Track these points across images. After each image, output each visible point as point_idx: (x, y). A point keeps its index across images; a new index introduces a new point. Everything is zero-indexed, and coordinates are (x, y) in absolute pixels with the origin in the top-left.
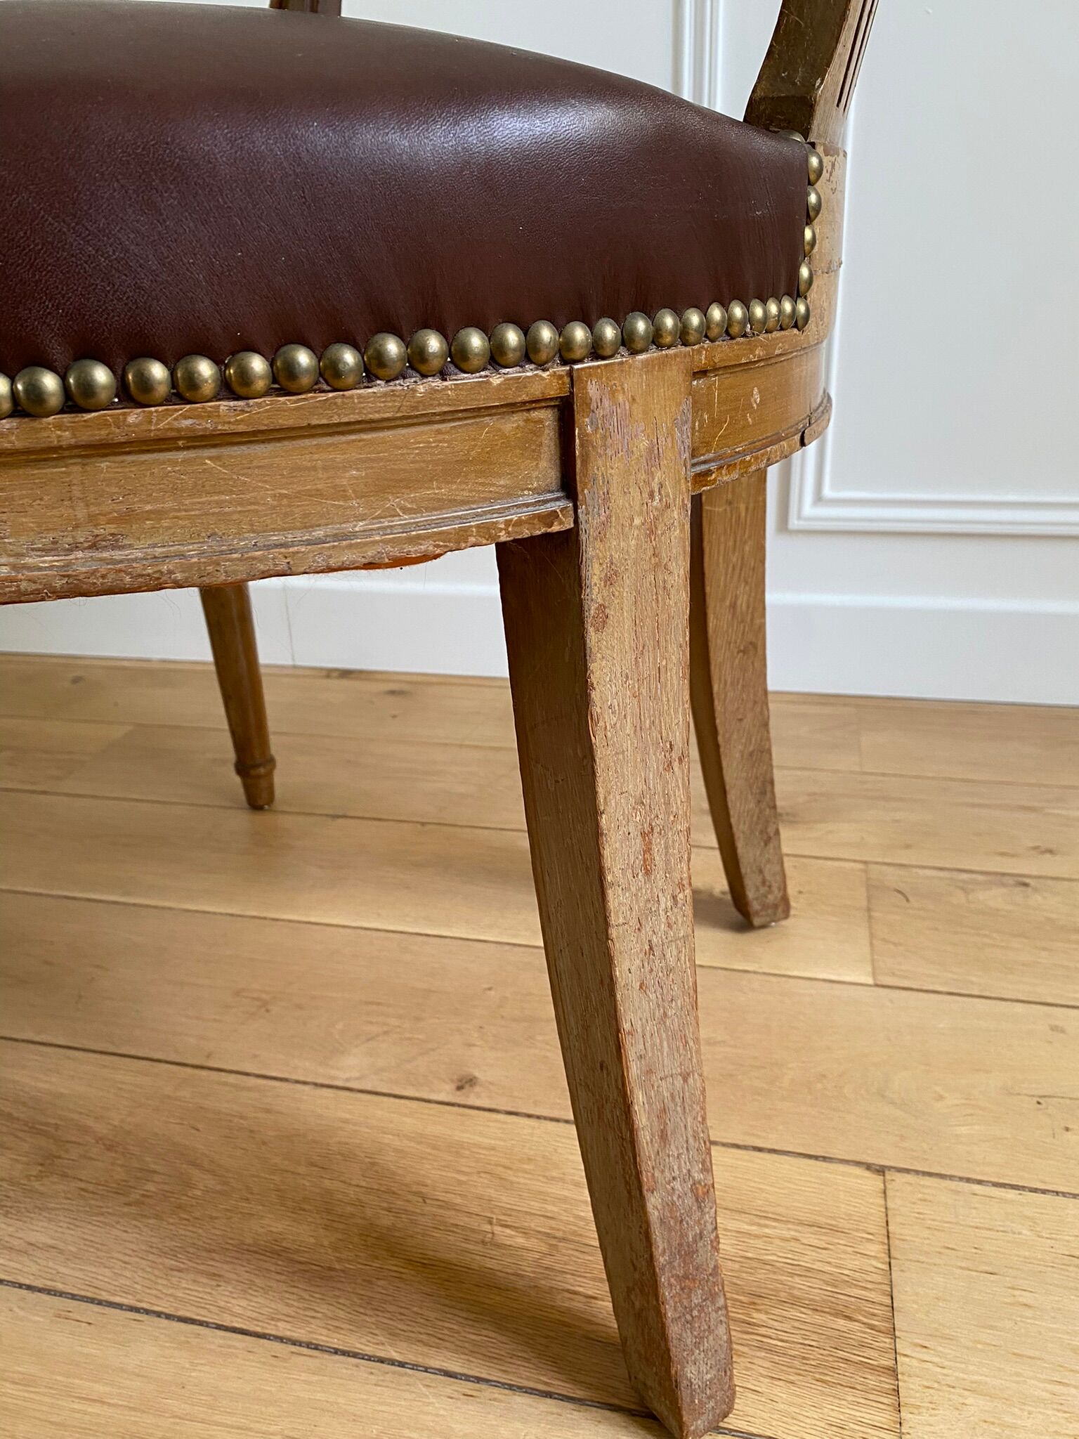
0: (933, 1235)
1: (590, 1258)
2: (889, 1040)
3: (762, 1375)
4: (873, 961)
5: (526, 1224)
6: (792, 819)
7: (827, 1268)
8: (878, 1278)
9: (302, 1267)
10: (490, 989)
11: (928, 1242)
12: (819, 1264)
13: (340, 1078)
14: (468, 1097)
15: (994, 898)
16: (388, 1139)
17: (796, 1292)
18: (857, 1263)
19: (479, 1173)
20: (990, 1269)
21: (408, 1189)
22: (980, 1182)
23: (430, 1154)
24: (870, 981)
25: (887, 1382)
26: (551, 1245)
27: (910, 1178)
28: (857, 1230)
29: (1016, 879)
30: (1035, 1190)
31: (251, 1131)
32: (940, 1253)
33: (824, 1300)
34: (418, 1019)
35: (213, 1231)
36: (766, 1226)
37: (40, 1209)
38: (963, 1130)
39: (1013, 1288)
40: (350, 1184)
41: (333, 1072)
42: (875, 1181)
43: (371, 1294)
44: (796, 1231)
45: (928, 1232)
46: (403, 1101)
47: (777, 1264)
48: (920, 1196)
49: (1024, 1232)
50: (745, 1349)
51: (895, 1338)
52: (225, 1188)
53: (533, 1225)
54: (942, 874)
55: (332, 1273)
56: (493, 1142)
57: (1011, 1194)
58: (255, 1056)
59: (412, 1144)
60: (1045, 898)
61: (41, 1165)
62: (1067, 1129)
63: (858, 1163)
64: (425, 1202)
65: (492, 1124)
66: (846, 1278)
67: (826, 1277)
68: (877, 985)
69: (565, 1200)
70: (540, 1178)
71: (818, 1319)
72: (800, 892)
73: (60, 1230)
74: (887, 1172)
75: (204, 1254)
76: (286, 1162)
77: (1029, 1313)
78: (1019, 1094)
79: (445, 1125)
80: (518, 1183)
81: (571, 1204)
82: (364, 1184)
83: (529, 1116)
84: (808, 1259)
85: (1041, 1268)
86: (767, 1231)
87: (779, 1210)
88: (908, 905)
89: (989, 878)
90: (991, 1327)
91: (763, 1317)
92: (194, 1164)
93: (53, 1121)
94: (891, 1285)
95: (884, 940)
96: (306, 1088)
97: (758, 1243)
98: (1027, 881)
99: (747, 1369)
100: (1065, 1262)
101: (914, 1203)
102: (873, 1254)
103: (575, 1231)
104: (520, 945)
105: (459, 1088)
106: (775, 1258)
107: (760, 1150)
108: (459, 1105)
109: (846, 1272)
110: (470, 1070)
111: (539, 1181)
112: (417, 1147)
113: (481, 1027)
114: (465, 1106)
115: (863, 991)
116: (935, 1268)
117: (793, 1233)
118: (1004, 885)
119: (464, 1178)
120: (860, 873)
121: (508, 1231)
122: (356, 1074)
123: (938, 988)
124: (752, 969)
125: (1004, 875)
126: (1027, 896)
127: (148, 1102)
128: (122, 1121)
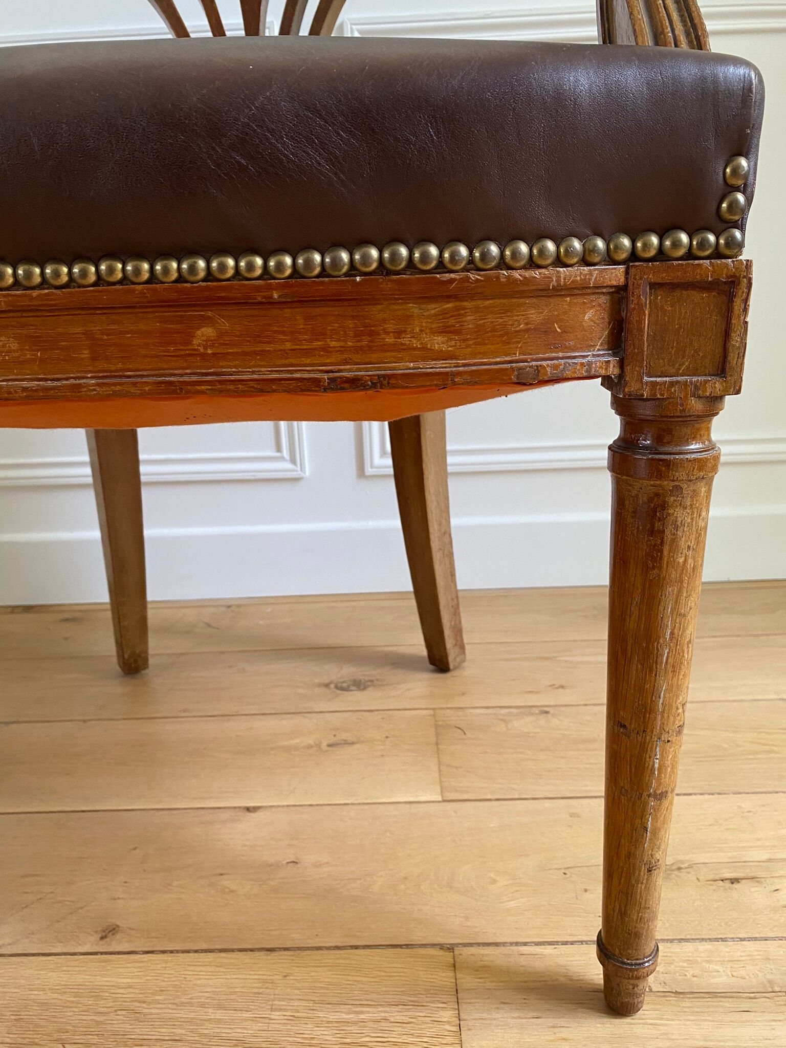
2: (455, 842)
4: (441, 782)
6: (380, 683)
7: (411, 1039)
8: (449, 1040)
10: (135, 849)
14: (110, 944)
15: (525, 724)
16: (34, 995)
19: (116, 1011)
20: (536, 1014)
21: (49, 1038)
22: (525, 944)
23: (73, 1002)
24: (440, 799)
27: (474, 950)
28: (434, 1002)
29: (542, 709)
30: (565, 943)
32: (498, 1008)
34: (70, 883)
36: (362, 1013)
38: (512, 904)
39: (553, 1027)
42: (446, 958)
44: (385, 1012)
45: (488, 992)
46: (50, 958)
47: (371, 1044)
48: (482, 964)
54: (490, 711)
56: (129, 980)
57: (549, 950)
59: (56, 996)
60: (560, 720)
62: (586, 891)
63: (433, 946)
65: (129, 965)
68: (444, 801)
69: (191, 1021)
70: (170, 1006)
72: (387, 737)
74: (456, 948)
77: (566, 1046)
78: (550, 869)
79: (85, 973)
80: (151, 1014)
82: (8, 1040)
83: (164, 952)
86: (362, 1016)
88: (465, 737)
89: (522, 710)
94: (461, 1044)
95: (449, 766)
97: (354, 1029)
98: (548, 709)
101: (477, 971)
102: (446, 1019)
104: (163, 809)
105: (102, 938)
106: (367, 1039)
107: (356, 947)
108: (102, 953)
109: (425, 1040)
110: (114, 921)
111: (169, 1008)
112: (60, 998)
113: (126, 882)
114: (106, 953)
115: (433, 808)
116: (494, 1022)
117: (383, 1014)
118: (532, 714)
119: (101, 1019)
120: (429, 718)
122: (9, 941)
123: (489, 796)
124: (350, 802)
125: (532, 707)
126: (548, 720)
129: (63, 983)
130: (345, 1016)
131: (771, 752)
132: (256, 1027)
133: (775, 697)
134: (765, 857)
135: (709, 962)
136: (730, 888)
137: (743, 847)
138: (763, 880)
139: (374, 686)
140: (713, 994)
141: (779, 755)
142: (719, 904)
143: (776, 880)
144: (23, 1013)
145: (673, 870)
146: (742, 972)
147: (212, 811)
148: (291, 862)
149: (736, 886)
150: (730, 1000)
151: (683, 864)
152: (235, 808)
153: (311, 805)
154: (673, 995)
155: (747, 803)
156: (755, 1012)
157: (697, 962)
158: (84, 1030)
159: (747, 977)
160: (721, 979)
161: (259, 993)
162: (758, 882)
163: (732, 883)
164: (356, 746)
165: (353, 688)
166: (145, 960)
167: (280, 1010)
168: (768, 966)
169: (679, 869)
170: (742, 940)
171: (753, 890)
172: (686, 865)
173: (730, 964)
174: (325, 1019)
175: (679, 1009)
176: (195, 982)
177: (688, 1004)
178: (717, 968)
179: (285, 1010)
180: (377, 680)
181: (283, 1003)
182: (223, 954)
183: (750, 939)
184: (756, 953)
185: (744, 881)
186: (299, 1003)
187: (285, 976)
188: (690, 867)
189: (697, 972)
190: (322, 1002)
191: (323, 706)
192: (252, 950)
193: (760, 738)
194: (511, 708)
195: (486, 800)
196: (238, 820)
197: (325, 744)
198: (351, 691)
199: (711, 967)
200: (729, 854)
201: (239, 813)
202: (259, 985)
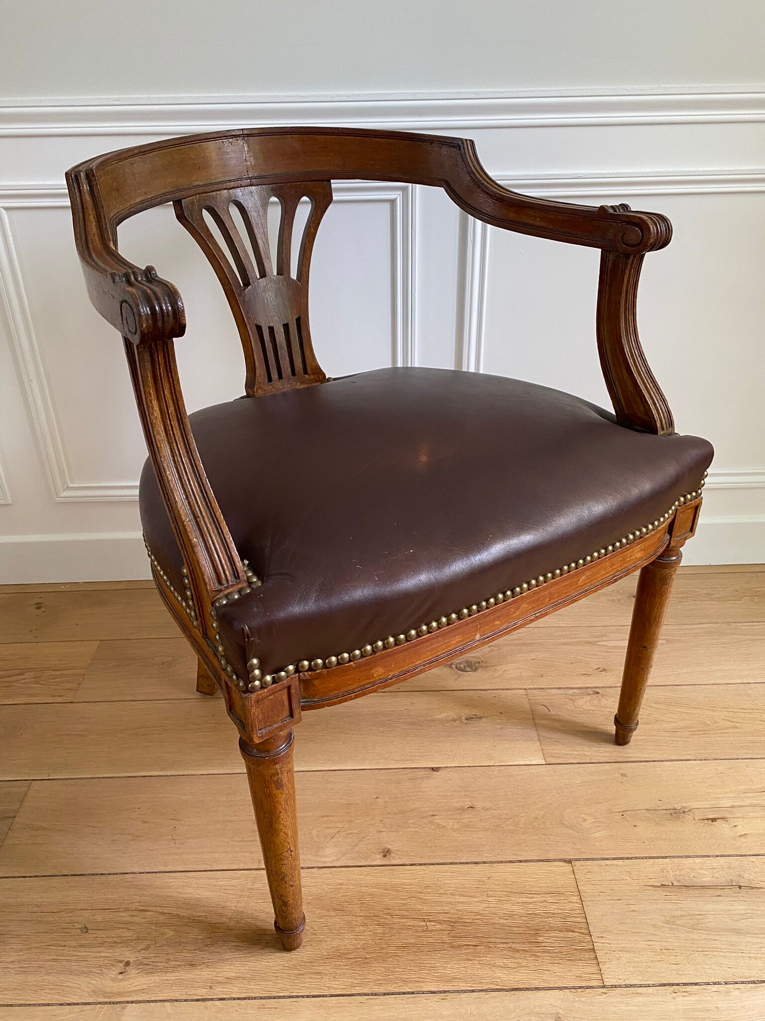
0: (596, 887)
1: (469, 928)
2: (559, 793)
3: (548, 963)
4: (542, 750)
5: (439, 918)
6: (485, 665)
7: (561, 911)
8: (579, 911)
9: (354, 960)
10: (377, 798)
11: (594, 891)
12: (557, 910)
13: (328, 861)
14: (390, 860)
15: (585, 703)
16: (364, 889)
17: (551, 925)
18: (570, 906)
19: (410, 898)
20: (618, 898)
21: (383, 913)
22: (607, 859)
23: (385, 893)
24: (544, 763)
25: (592, 955)
26: (452, 926)
27: (581, 863)
28: (567, 892)
29: (593, 690)
30: (628, 859)
32: (600, 895)
33: (563, 926)
34: (351, 821)
35: (307, 952)
36: (533, 898)
37: (222, 960)
38: (597, 835)
39: (627, 905)
40: (357, 916)
41: (324, 859)
42: (567, 868)
43: (388, 966)
44: (545, 897)
45: (593, 886)
46: (361, 868)
47: (541, 914)
48: (587, 870)
49: (628, 878)
50: (539, 954)
51: (591, 936)
53: (441, 918)
54: (561, 691)
55: (368, 960)
56: (409, 881)
57: (620, 862)
59: (376, 890)
60: (607, 700)
61: (210, 938)
62: (635, 826)
63: (560, 860)
64: (393, 918)
65: (406, 872)
66: (568, 914)
67: (561, 916)
68: (547, 764)
69: (450, 903)
71: (561, 934)
72: (501, 713)
73: (237, 968)
74: (572, 862)
75: (309, 964)
77: (635, 914)
78: (614, 812)
79: (385, 877)
80: (428, 899)
81: (453, 905)
82: (362, 914)
83: (421, 865)
84: (553, 908)
85: (636, 894)
86: (534, 900)
87: (536, 889)
88: (550, 713)
89: (582, 691)
90: (623, 923)
91: (542, 938)
93: (201, 914)
94: (585, 913)
96: (315, 870)
97: (531, 906)
98: (598, 690)
99: (542, 962)
100: (644, 889)
101: (585, 874)
102: (575, 901)
103: (459, 917)
104: (382, 769)
105: (385, 856)
106: (540, 911)
107: (521, 861)
108: (388, 865)
109: (567, 911)
110: (386, 845)
111: (436, 896)
112: (378, 891)
113: (381, 821)
114: (391, 865)
115: (541, 769)
116: (599, 902)
117: (543, 899)
118: (588, 694)
119: (404, 902)
120: (524, 696)
121: (432, 923)
122: (335, 858)
123: (572, 761)
124: (491, 764)
125: (587, 688)
126: (599, 700)
127: (243, 894)
128: (236, 907)
129: (376, 883)
130: (525, 900)
131: (735, 727)
132: (484, 905)
133: (739, 681)
134: (730, 805)
135: (701, 869)
136: (711, 825)
137: (718, 798)
138: (728, 819)
139: (481, 667)
140: (703, 887)
141: (740, 730)
142: (706, 834)
143: (736, 820)
144: (363, 899)
145: (681, 813)
146: (717, 875)
147: (412, 770)
148: (470, 807)
149: (714, 823)
150: (712, 890)
151: (686, 809)
152: (425, 768)
153: (469, 766)
154: (684, 887)
155: (722, 766)
156: (724, 896)
157: (694, 869)
158: (398, 908)
159: (720, 877)
160: (707, 879)
161: (479, 888)
162: (726, 821)
163: (712, 821)
164: (484, 720)
165: (468, 669)
166: (412, 869)
167: (492, 897)
168: (730, 871)
169: (684, 812)
170: (717, 856)
171: (723, 826)
172: (687, 810)
173: (712, 870)
174: (516, 901)
175: (688, 895)
176: (444, 881)
177: (692, 892)
178: (705, 872)
179: (495, 897)
180: (482, 662)
181: (493, 893)
182: (452, 866)
183: (721, 856)
184: (724, 864)
185: (718, 820)
186: (499, 893)
187: (489, 878)
188: (690, 811)
189: (695, 875)
190: (511, 892)
191: (453, 685)
192: (467, 863)
193: (729, 717)
194: (574, 688)
195: (571, 763)
196: (429, 777)
197: (463, 718)
198: (468, 671)
199: (702, 872)
200: (711, 802)
201: (429, 772)
202: (477, 883)
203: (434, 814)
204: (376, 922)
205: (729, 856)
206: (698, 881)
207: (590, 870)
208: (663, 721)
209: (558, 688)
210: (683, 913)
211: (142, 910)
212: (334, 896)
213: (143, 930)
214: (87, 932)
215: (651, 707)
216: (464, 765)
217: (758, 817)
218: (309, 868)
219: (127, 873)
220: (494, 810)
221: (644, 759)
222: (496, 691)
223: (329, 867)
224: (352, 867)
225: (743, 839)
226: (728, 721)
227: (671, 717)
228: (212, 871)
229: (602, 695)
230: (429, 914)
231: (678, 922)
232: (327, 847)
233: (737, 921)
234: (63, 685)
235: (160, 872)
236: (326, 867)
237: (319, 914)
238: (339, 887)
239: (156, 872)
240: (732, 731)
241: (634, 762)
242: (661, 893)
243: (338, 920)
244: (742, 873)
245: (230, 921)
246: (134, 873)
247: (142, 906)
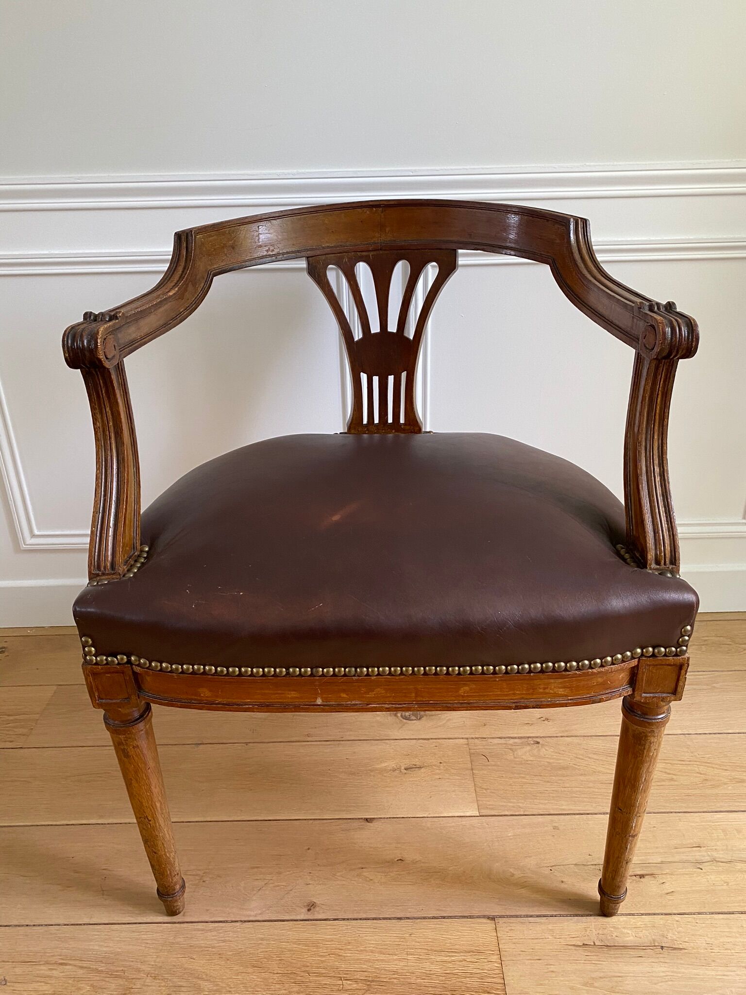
0: (516, 946)
1: (385, 988)
2: (490, 847)
4: (477, 800)
5: (355, 977)
7: (479, 971)
8: (497, 972)
10: (309, 849)
11: (514, 950)
12: (475, 970)
13: (252, 915)
14: (314, 914)
15: (525, 753)
16: (284, 945)
17: (468, 985)
18: (490, 966)
19: (329, 954)
20: (538, 958)
21: (300, 970)
22: (531, 916)
23: (305, 949)
24: (478, 815)
26: (368, 985)
27: (504, 920)
28: (487, 950)
29: (533, 739)
31: (219, 954)
32: (519, 954)
33: (480, 987)
34: (280, 873)
36: (453, 956)
38: (523, 890)
39: (547, 965)
40: (274, 973)
41: (249, 913)
42: (490, 925)
44: (464, 956)
45: (514, 945)
46: (285, 923)
47: (459, 974)
48: (510, 928)
49: (550, 937)
52: (218, 988)
53: (358, 977)
54: (503, 741)
56: (331, 937)
58: (207, 910)
59: (295, 946)
60: (546, 750)
62: (562, 882)
63: (484, 917)
64: (310, 975)
65: (328, 927)
66: (486, 974)
67: (478, 976)
68: (481, 816)
69: (369, 961)
72: (441, 763)
74: (496, 919)
76: (241, 968)
77: (553, 975)
78: (543, 867)
79: (306, 932)
80: (347, 956)
81: (372, 963)
82: (279, 972)
83: (344, 919)
84: (472, 968)
85: (557, 953)
86: (453, 958)
87: (457, 947)
88: (488, 763)
89: (523, 740)
90: (541, 984)
92: (198, 978)
93: (121, 969)
94: (503, 974)
95: (480, 788)
96: (238, 924)
97: (450, 965)
98: (538, 740)
100: (565, 948)
101: (508, 932)
102: (494, 960)
103: (376, 976)
104: (316, 819)
105: (309, 910)
106: (458, 971)
107: (444, 917)
108: (311, 920)
109: (486, 971)
110: (311, 898)
111: (356, 953)
112: (299, 947)
113: (310, 873)
114: (314, 920)
115: (475, 820)
116: (518, 962)
117: (463, 957)
118: (529, 744)
119: (323, 959)
120: (465, 746)
121: (349, 982)
122: (260, 912)
123: (507, 813)
124: (425, 816)
125: (528, 737)
126: (539, 750)
127: (163, 948)
128: (155, 961)
129: (297, 938)
130: (444, 958)
131: (672, 780)
132: (402, 964)
133: (680, 732)
134: (659, 860)
135: (624, 928)
136: (639, 881)
137: (649, 853)
138: (657, 876)
139: (426, 715)
140: (625, 947)
141: (676, 783)
142: (633, 891)
143: (664, 876)
144: (282, 956)
146: (641, 935)
147: (345, 821)
148: (399, 860)
149: (642, 880)
150: (633, 950)
152: (359, 819)
153: (403, 818)
154: (605, 947)
156: (645, 957)
157: (618, 928)
158: (317, 965)
159: (642, 937)
160: (630, 938)
161: (399, 945)
162: (654, 877)
163: (641, 878)
164: (423, 770)
165: (413, 718)
166: (335, 924)
167: (412, 954)
168: (654, 931)
170: (642, 914)
171: (651, 882)
173: (635, 930)
174: (435, 960)
175: (608, 955)
176: (365, 938)
177: (613, 953)
178: (628, 931)
179: (414, 955)
181: (413, 951)
182: (375, 921)
183: (646, 914)
184: (648, 923)
185: (647, 876)
186: (419, 951)
187: (411, 935)
189: (618, 934)
190: (432, 950)
191: (396, 734)
192: (390, 919)
193: (666, 769)
194: (515, 738)
195: (505, 815)
196: (362, 829)
197: (403, 768)
198: (412, 720)
199: (625, 931)
200: (641, 858)
201: (362, 824)
202: (398, 940)
203: (363, 866)
204: (292, 981)
205: (654, 914)
206: (620, 941)
207: (513, 928)
208: (599, 772)
209: (500, 738)
210: (602, 975)
211: (61, 964)
212: (253, 952)
213: (61, 984)
214: (6, 984)
215: (589, 758)
216: (398, 816)
217: (687, 874)
218: (232, 922)
219: (52, 925)
220: (423, 863)
221: (578, 812)
222: (438, 740)
223: (252, 921)
224: (275, 921)
225: (668, 897)
226: (665, 773)
227: (607, 769)
228: (136, 923)
229: (543, 745)
230: (347, 972)
231: (596, 984)
232: (252, 900)
233: (655, 984)
234: (15, 730)
235: (84, 924)
236: (249, 921)
237: (237, 970)
238: (260, 942)
239: (81, 925)
240: (667, 783)
241: (568, 814)
242: (581, 953)
243: (255, 977)
244: (665, 933)
245: (147, 976)
246: (59, 925)
247: (62, 959)
